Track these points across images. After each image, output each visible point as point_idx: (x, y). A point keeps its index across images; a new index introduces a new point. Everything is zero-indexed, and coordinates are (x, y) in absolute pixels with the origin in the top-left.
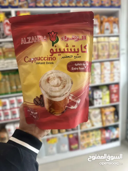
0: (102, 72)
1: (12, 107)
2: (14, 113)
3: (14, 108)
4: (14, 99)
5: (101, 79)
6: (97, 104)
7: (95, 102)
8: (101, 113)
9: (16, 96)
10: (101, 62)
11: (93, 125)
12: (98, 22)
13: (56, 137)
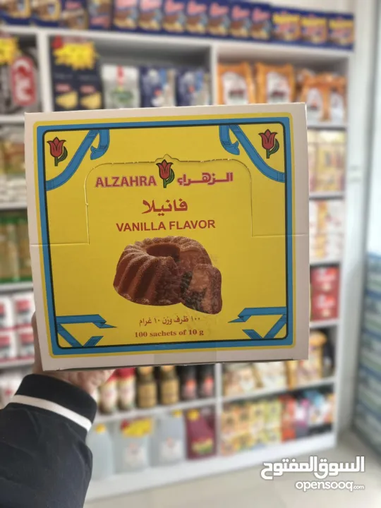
11: (259, 385)
12: (289, 84)
13: (149, 417)
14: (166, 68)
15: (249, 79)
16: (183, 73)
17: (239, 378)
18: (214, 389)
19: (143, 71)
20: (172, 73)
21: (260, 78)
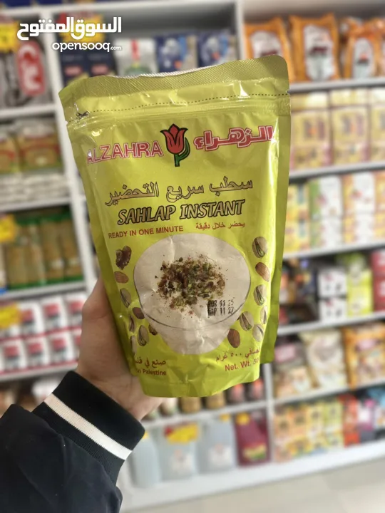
0: (345, 207)
1: (51, 325)
2: (58, 347)
3: (57, 329)
4: (58, 301)
5: (343, 230)
6: (329, 314)
7: (323, 308)
8: (344, 343)
9: (63, 293)
10: (343, 174)
11: (315, 385)
12: (331, 37)
13: (194, 423)
14: (185, 35)
15: (283, 37)
16: (205, 39)
17: (292, 379)
18: (264, 391)
19: (160, 42)
20: (193, 40)
21: (296, 34)
